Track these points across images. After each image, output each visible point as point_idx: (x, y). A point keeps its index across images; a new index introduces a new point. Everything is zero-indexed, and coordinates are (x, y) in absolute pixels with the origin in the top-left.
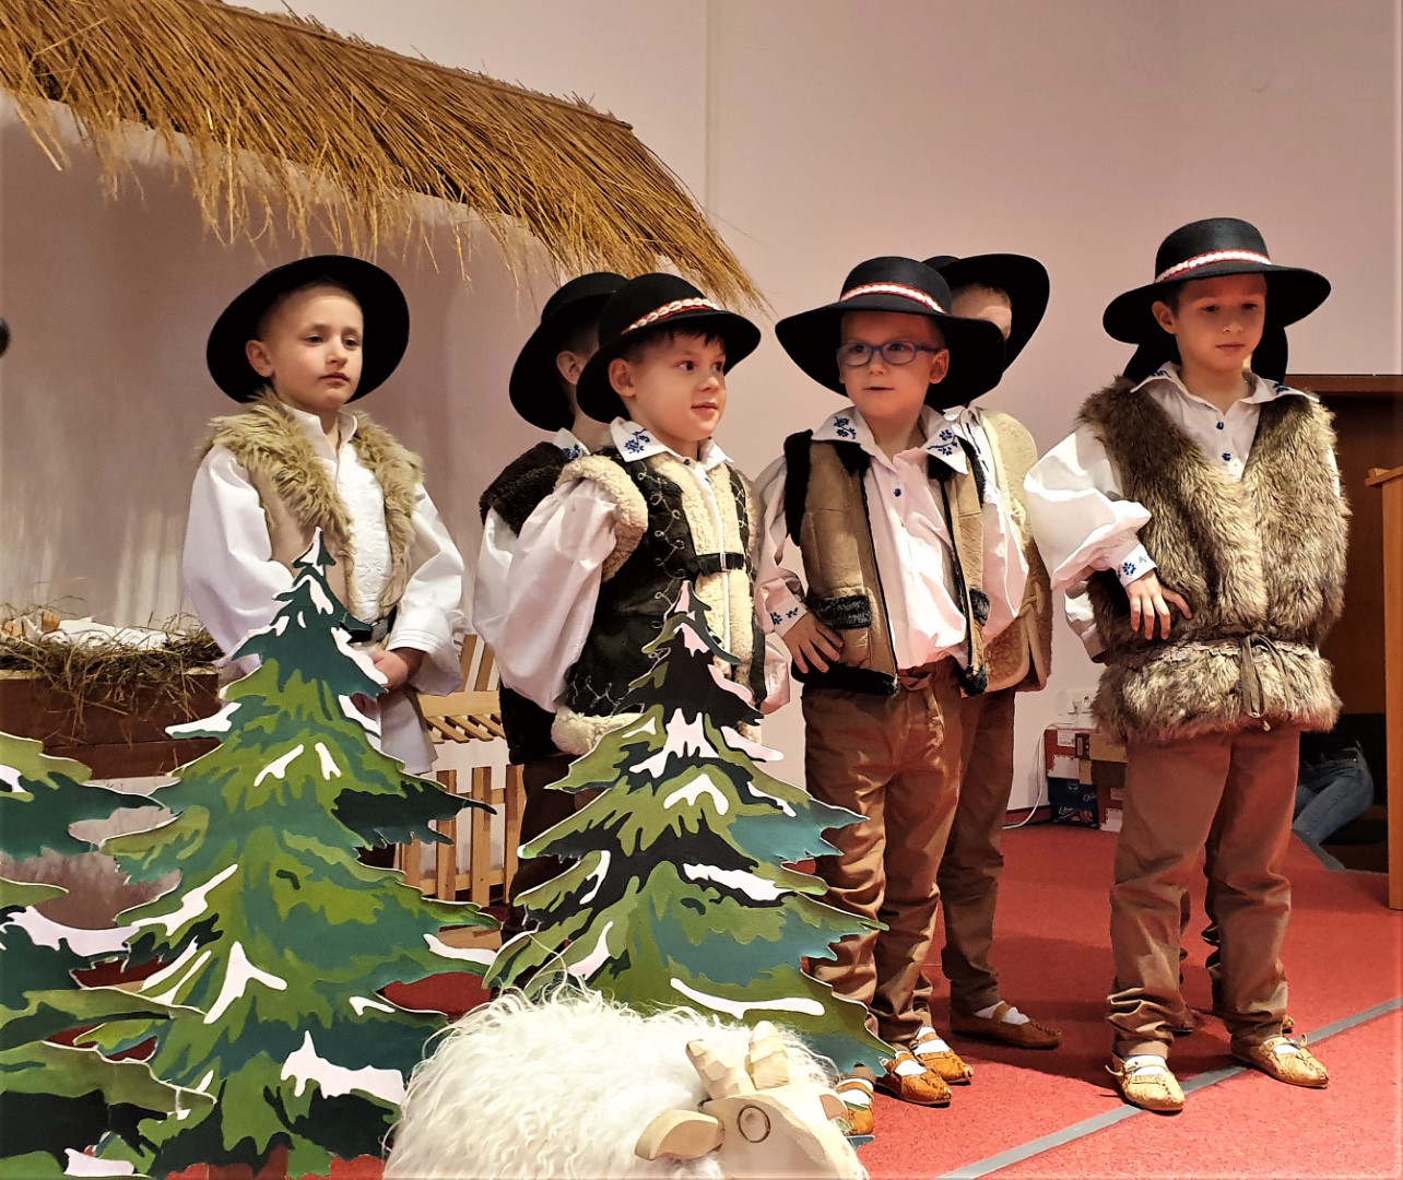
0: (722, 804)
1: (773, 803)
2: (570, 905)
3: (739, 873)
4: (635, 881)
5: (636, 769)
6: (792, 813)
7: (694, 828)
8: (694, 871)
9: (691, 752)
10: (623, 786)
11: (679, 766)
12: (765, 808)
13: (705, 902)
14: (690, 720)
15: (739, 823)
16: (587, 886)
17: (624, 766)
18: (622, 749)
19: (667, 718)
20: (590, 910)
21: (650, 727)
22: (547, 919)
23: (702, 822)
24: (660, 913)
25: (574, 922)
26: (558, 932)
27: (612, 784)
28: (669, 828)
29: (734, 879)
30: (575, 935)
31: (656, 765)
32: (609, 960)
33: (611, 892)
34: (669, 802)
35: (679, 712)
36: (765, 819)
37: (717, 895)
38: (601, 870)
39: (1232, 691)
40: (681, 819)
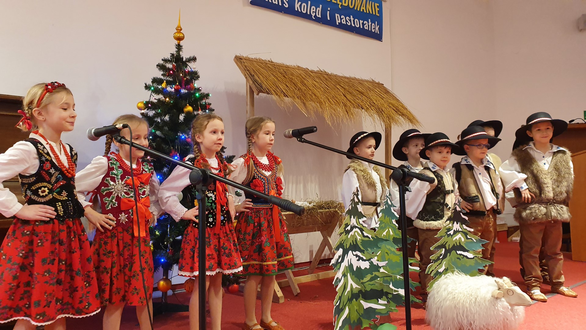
0: (463, 240)
1: (472, 239)
2: (438, 259)
3: (466, 252)
4: (449, 254)
5: (448, 233)
6: (475, 241)
7: (458, 244)
8: (459, 252)
9: (457, 230)
10: (446, 236)
11: (456, 232)
12: (470, 240)
13: (461, 258)
14: (457, 224)
15: (466, 243)
16: (441, 255)
17: (446, 233)
18: (446, 229)
19: (453, 224)
20: (441, 260)
21: (450, 225)
22: (435, 261)
23: (460, 243)
24: (453, 260)
25: (439, 262)
26: (437, 263)
27: (445, 236)
28: (454, 244)
29: (465, 254)
30: (439, 264)
31: (452, 232)
32: (445, 269)
33: (445, 256)
34: (454, 239)
35: (455, 222)
36: (471, 242)
37: (463, 257)
38: (443, 252)
39: (545, 214)
40: (456, 243)
